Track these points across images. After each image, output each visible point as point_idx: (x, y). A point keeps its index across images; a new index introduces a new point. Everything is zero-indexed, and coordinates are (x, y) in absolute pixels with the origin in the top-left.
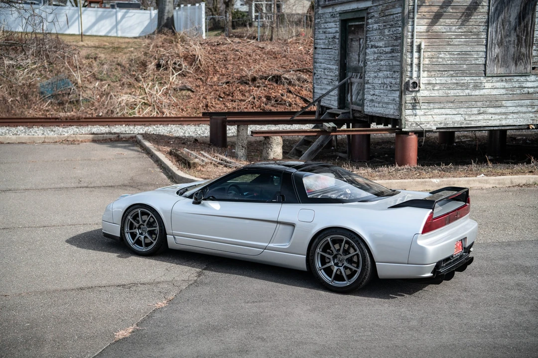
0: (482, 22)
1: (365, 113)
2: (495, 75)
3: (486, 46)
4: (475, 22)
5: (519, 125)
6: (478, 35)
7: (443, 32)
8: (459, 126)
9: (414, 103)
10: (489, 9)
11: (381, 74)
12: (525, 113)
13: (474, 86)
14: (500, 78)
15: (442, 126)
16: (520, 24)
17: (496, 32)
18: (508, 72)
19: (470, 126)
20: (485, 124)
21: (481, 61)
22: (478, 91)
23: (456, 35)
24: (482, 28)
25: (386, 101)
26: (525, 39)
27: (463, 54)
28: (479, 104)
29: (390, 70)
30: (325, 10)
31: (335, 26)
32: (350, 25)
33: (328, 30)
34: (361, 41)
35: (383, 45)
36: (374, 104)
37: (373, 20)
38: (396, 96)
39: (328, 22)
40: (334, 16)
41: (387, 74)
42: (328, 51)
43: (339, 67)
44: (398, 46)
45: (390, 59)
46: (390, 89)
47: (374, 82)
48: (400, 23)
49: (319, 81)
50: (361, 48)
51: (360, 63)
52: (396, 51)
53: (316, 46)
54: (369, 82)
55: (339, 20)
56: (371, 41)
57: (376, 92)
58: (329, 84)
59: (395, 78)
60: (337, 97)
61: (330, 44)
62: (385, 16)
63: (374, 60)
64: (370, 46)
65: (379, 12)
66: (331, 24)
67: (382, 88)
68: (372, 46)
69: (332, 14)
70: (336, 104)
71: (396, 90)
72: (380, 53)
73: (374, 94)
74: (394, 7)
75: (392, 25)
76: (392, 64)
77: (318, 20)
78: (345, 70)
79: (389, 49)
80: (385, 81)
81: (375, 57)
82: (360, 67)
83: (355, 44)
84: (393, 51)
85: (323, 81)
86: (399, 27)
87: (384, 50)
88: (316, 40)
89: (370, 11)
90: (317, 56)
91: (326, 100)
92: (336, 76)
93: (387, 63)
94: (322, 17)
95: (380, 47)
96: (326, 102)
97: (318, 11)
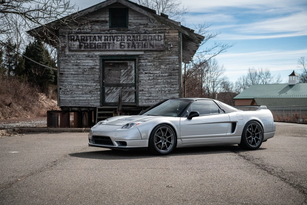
1: (140, 106)
11: (157, 86)
29: (168, 84)
30: (76, 53)
31: (94, 62)
32: (106, 63)
33: (81, 64)
34: (122, 71)
35: (159, 72)
36: (150, 101)
37: (146, 61)
38: (175, 95)
39: (82, 60)
40: (92, 57)
41: (165, 86)
42: (84, 76)
43: (101, 84)
44: (175, 73)
45: (168, 79)
46: (168, 92)
47: (150, 90)
48: (177, 63)
49: (68, 93)
50: (122, 74)
51: (121, 82)
52: (173, 75)
53: (61, 72)
54: (144, 90)
55: (100, 59)
56: (145, 70)
57: (153, 95)
58: (86, 94)
59: (173, 88)
60: (99, 100)
61: (86, 72)
62: (161, 59)
63: (149, 79)
64: (144, 73)
65: (153, 57)
66: (87, 61)
67: (160, 93)
68: (146, 73)
69: (87, 55)
70: (97, 104)
71: (175, 93)
72: (156, 76)
73: (150, 96)
74: (170, 56)
75: (168, 64)
76: (170, 81)
77: (65, 58)
78: (103, 86)
79: (166, 75)
80: (163, 89)
81: (151, 78)
82: (123, 84)
83: (114, 72)
84: (171, 75)
85: (76, 92)
86: (176, 65)
87: (161, 75)
88: (62, 69)
89: (142, 56)
90: (64, 78)
91: (80, 103)
92: (97, 89)
93: (165, 81)
94: (71, 57)
95: (156, 73)
96: (80, 104)
97: (64, 53)
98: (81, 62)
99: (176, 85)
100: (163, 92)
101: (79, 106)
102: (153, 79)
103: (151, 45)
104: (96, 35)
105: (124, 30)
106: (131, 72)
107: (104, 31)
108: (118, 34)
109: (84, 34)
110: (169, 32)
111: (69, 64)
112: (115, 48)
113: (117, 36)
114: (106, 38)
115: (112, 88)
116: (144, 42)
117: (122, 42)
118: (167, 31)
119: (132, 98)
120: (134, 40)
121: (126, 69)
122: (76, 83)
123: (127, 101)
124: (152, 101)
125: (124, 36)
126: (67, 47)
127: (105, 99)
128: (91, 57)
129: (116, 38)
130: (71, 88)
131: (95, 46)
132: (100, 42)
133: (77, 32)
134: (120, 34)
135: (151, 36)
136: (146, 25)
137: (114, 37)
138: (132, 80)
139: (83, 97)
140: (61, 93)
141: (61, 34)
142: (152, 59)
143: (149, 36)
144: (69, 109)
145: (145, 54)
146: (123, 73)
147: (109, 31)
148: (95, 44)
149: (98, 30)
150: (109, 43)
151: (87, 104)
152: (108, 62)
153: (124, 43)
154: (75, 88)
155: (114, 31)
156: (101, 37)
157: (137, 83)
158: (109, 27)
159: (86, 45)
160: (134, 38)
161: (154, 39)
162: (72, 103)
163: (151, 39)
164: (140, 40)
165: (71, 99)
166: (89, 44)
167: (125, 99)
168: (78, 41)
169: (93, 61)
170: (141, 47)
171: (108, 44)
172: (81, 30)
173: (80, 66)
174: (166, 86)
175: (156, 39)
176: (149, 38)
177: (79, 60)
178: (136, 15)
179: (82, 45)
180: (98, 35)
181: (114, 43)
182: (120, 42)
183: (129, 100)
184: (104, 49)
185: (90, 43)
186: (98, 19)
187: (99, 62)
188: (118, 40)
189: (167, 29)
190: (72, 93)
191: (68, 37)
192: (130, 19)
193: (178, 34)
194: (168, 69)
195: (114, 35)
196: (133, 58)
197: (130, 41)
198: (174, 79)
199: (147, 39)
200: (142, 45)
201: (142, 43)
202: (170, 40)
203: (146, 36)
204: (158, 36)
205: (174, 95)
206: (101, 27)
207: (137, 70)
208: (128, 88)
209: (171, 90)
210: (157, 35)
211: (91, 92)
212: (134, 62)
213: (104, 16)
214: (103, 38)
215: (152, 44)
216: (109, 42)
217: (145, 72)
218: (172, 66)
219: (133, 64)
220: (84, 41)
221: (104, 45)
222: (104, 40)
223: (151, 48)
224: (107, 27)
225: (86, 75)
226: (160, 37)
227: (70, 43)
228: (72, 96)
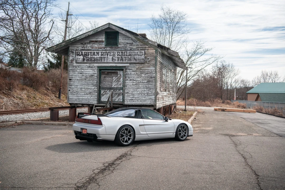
1: (126, 104)
11: (139, 90)
21: (160, 86)
29: (146, 88)
30: (81, 64)
31: (93, 71)
33: (84, 72)
34: (114, 78)
35: (140, 80)
36: (133, 101)
37: (131, 71)
39: (85, 69)
40: (92, 67)
43: (98, 87)
44: (152, 80)
45: (147, 84)
46: (147, 95)
47: (133, 93)
48: (154, 73)
49: (74, 93)
50: (114, 81)
51: (113, 86)
52: (151, 82)
53: (70, 78)
54: (129, 93)
55: (98, 69)
56: (130, 78)
57: (135, 96)
58: (87, 94)
59: (151, 91)
60: (96, 99)
61: (87, 78)
62: (142, 70)
63: (133, 85)
64: (129, 80)
66: (88, 70)
67: (141, 95)
68: (130, 80)
69: (89, 66)
70: (95, 102)
71: (152, 95)
72: (138, 82)
73: (133, 97)
74: (149, 67)
75: (147, 73)
76: (148, 86)
77: (73, 68)
78: (100, 89)
79: (146, 81)
80: (143, 92)
81: (134, 84)
82: (114, 87)
83: (108, 79)
84: (149, 82)
85: (80, 93)
87: (142, 81)
88: (71, 76)
89: (128, 67)
90: (72, 83)
91: (83, 101)
92: (95, 91)
93: (144, 86)
94: (78, 67)
95: (138, 80)
97: (73, 64)
99: (153, 89)
100: (143, 94)
101: (82, 103)
102: (136, 84)
103: (134, 59)
104: (95, 51)
105: (115, 47)
106: (120, 79)
107: (101, 48)
108: (111, 50)
109: (87, 50)
110: (148, 49)
111: (76, 72)
112: (108, 61)
113: (110, 52)
114: (102, 53)
115: (106, 90)
116: (129, 57)
117: (114, 57)
118: (147, 49)
119: (121, 99)
120: (122, 55)
121: (116, 77)
122: (81, 86)
123: (117, 100)
124: (135, 101)
125: (115, 52)
126: (75, 60)
127: (101, 99)
129: (109, 53)
130: (77, 90)
131: (94, 59)
132: (98, 56)
133: (82, 49)
134: (113, 50)
135: (135, 52)
136: (131, 44)
137: (108, 53)
138: (120, 84)
139: (85, 97)
140: (69, 94)
141: (71, 51)
142: (135, 69)
143: (133, 52)
144: (75, 105)
145: (130, 65)
146: (115, 80)
147: (104, 48)
148: (94, 58)
149: (97, 47)
150: (104, 58)
151: (88, 102)
152: (103, 71)
153: (115, 57)
154: (79, 90)
155: (108, 48)
156: (99, 53)
157: (124, 87)
158: (105, 46)
159: (88, 58)
160: (123, 53)
162: (77, 101)
163: (135, 55)
164: (126, 56)
165: (77, 98)
166: (90, 58)
167: (116, 99)
168: (82, 56)
170: (127, 60)
172: (85, 48)
173: (83, 74)
174: (146, 89)
175: (138, 55)
176: (133, 54)
177: (83, 70)
178: (124, 37)
179: (85, 59)
180: (97, 51)
181: (107, 57)
182: (112, 56)
183: (119, 100)
184: (101, 62)
185: (91, 58)
186: (97, 40)
187: (97, 71)
188: (111, 55)
189: (147, 47)
190: (77, 94)
191: (76, 53)
192: (120, 40)
193: (155, 51)
194: (147, 77)
195: (108, 51)
196: (121, 69)
197: (119, 56)
198: (151, 85)
199: (132, 54)
200: (128, 59)
201: (128, 58)
202: (149, 55)
203: (131, 52)
205: (151, 97)
206: (99, 46)
207: (124, 77)
208: (118, 91)
209: (148, 93)
210: (139, 51)
211: (91, 93)
212: (122, 71)
213: (101, 37)
214: (100, 54)
215: (136, 58)
216: (104, 56)
218: (150, 74)
219: (121, 73)
220: (86, 56)
221: (101, 58)
223: (135, 62)
224: (103, 45)
225: (87, 81)
226: (141, 53)
227: (76, 57)
228: (77, 96)
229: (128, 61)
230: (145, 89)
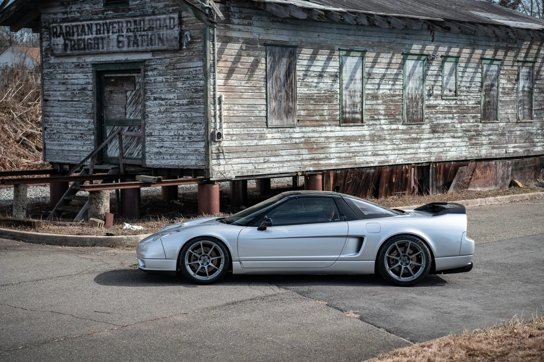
0: (261, 78)
1: (148, 166)
2: (274, 127)
3: (266, 99)
4: (258, 77)
5: (291, 173)
6: (260, 89)
7: (236, 86)
8: (251, 174)
9: (218, 153)
10: (266, 67)
11: (172, 126)
12: (294, 161)
13: (260, 137)
14: (276, 129)
15: (239, 175)
16: (287, 81)
17: (272, 87)
18: (282, 124)
19: (259, 174)
20: (269, 172)
21: (263, 114)
22: (263, 141)
23: (245, 89)
24: (262, 83)
25: (182, 152)
26: (292, 95)
27: (251, 107)
28: (264, 153)
29: (187, 122)
30: (62, 60)
31: (85, 77)
32: (107, 77)
33: (69, 81)
34: (128, 93)
35: (175, 97)
36: (162, 156)
37: (155, 73)
38: (199, 146)
39: (71, 73)
41: (184, 126)
42: (73, 104)
43: (95, 121)
44: (199, 98)
45: (187, 110)
46: (188, 140)
47: (161, 134)
48: (201, 76)
49: (54, 137)
50: (128, 101)
51: (127, 117)
52: (196, 103)
53: (46, 98)
54: (153, 134)
55: (93, 71)
56: (154, 93)
57: (167, 144)
58: (76, 139)
59: (196, 130)
61: (75, 96)
62: (177, 69)
63: (160, 112)
64: (152, 98)
65: (165, 65)
66: (76, 75)
67: (176, 140)
68: (155, 99)
69: (76, 64)
71: (199, 141)
72: (170, 105)
73: (162, 147)
74: (190, 60)
75: (188, 78)
76: (190, 116)
77: (49, 70)
78: (101, 123)
79: (185, 101)
80: (181, 132)
81: (162, 109)
82: (129, 120)
83: (117, 96)
84: (192, 103)
85: (65, 136)
86: (200, 80)
87: (177, 101)
88: (46, 91)
89: (150, 64)
90: (49, 109)
91: (70, 157)
92: (90, 129)
93: (183, 115)
94: (57, 67)
95: (170, 99)
96: (70, 159)
97: (49, 60)
98: (69, 78)
99: (200, 123)
100: (181, 138)
101: (68, 161)
102: (166, 111)
103: (160, 38)
104: (85, 23)
105: (124, 9)
107: (96, 13)
108: (114, 18)
109: (70, 22)
111: (55, 81)
112: (111, 48)
113: (112, 24)
114: (98, 27)
115: (115, 128)
116: (150, 33)
117: (120, 36)
120: (136, 30)
121: (133, 91)
122: (64, 118)
123: (135, 154)
124: (166, 157)
125: (122, 22)
126: (51, 49)
127: (105, 151)
128: (81, 68)
130: (58, 127)
131: (84, 45)
132: (90, 36)
133: (63, 19)
134: (118, 18)
135: (159, 19)
137: (108, 25)
139: (74, 145)
140: (46, 137)
141: (44, 25)
142: (164, 68)
144: (57, 167)
145: (153, 58)
146: (130, 98)
147: (103, 12)
148: (84, 39)
149: (89, 11)
150: (103, 39)
151: (78, 158)
152: (108, 76)
153: (123, 36)
154: (63, 127)
155: (109, 12)
156: (92, 27)
157: (143, 120)
158: (104, 5)
159: (73, 43)
160: (136, 25)
161: (165, 25)
162: (60, 157)
163: (160, 26)
164: (144, 30)
165: (59, 148)
166: (76, 41)
167: (133, 151)
168: (61, 36)
169: (84, 74)
170: (146, 43)
171: (100, 41)
172: (68, 14)
173: (68, 86)
174: (186, 125)
175: (166, 26)
176: (156, 24)
177: (67, 73)
179: (68, 45)
180: (88, 22)
181: (109, 36)
184: (96, 50)
185: (78, 40)
187: (91, 77)
188: (115, 31)
190: (59, 137)
191: (50, 29)
194: (188, 90)
195: (108, 21)
196: (137, 68)
197: (131, 31)
198: (197, 111)
200: (148, 41)
201: (148, 35)
202: (190, 26)
203: (152, 20)
204: (170, 18)
205: (197, 146)
206: (92, 7)
208: (136, 129)
209: (192, 135)
210: (168, 16)
211: (83, 136)
212: (140, 74)
214: (94, 28)
215: (162, 37)
216: (102, 35)
217: (154, 97)
218: (193, 82)
220: (70, 36)
221: (96, 42)
222: (95, 32)
223: (160, 46)
224: (100, 6)
225: (76, 103)
226: (172, 21)
227: (52, 40)
228: (59, 143)
229: (148, 45)
230: (184, 124)
